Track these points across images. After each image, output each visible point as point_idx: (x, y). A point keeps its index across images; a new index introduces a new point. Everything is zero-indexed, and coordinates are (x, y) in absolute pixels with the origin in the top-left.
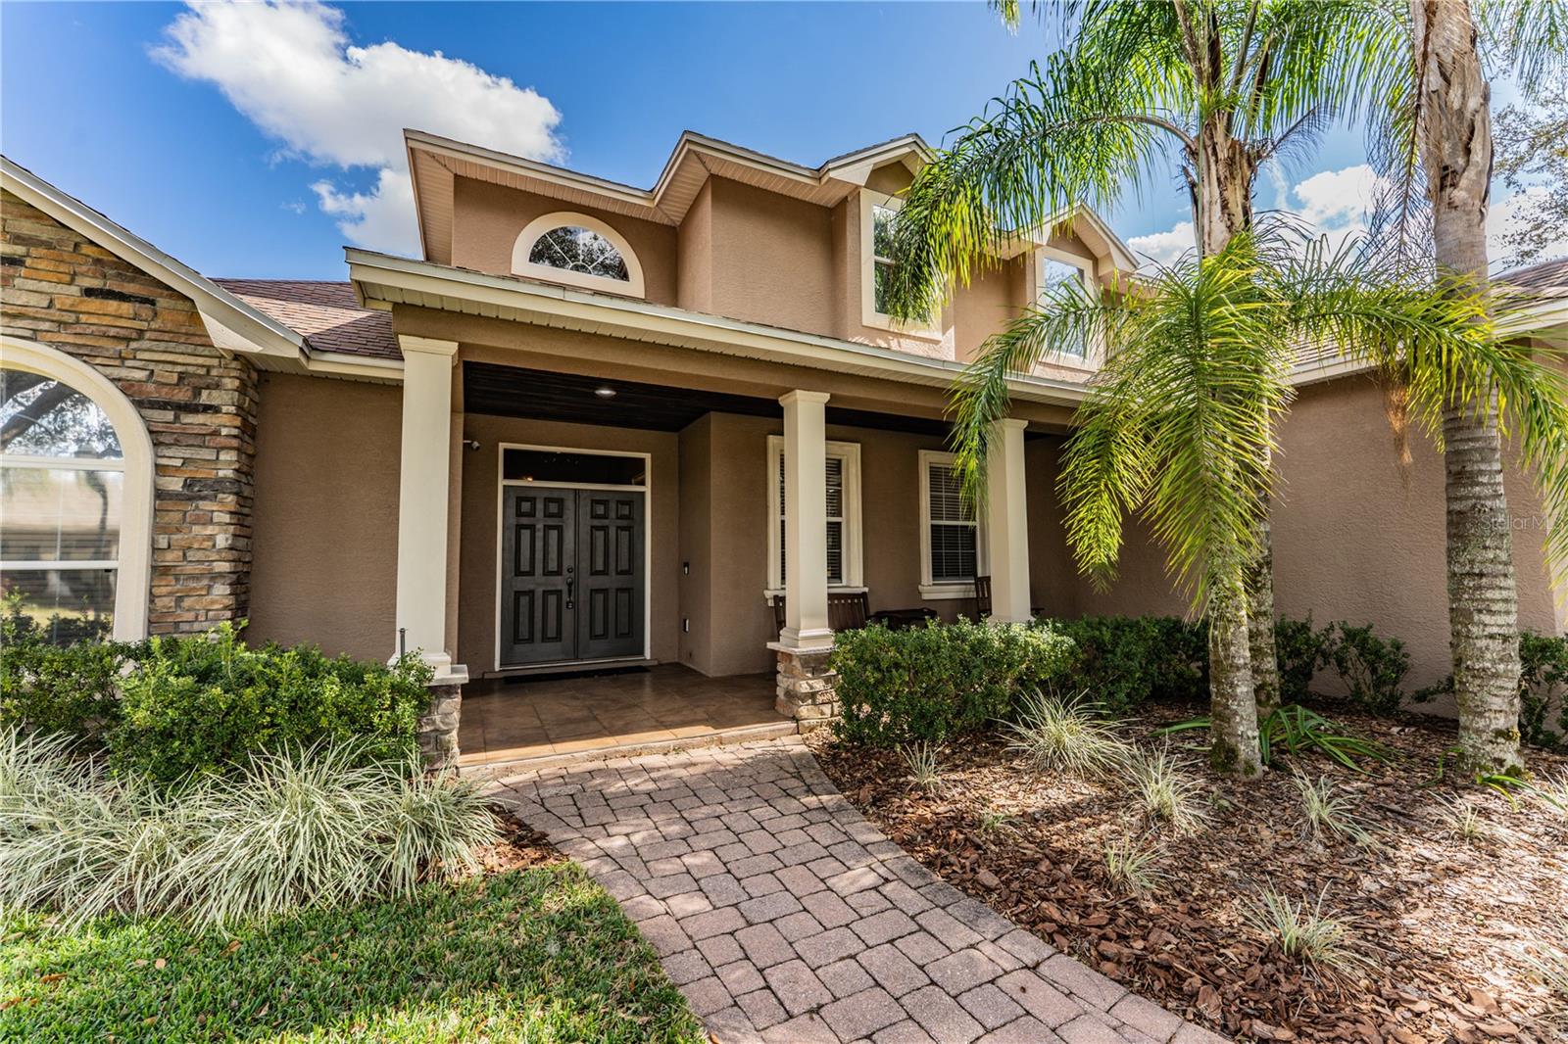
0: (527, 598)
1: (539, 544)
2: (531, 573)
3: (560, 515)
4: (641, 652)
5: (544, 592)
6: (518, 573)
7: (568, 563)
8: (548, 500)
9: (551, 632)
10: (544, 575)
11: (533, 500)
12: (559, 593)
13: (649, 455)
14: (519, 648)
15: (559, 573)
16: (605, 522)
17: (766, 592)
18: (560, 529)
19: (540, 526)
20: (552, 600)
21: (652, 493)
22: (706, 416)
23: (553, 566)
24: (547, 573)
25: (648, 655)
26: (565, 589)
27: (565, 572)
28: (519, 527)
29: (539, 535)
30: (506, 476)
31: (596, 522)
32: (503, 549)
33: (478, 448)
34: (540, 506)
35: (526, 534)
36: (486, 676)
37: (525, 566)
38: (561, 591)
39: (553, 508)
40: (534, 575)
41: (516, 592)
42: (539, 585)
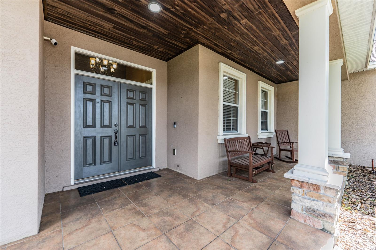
0: (91, 140)
1: (98, 111)
2: (94, 126)
3: (110, 95)
4: (150, 165)
5: (101, 137)
6: (85, 126)
7: (114, 121)
8: (102, 87)
9: (106, 158)
10: (101, 127)
11: (94, 86)
12: (110, 137)
13: (155, 70)
14: (87, 169)
15: (109, 127)
16: (133, 101)
17: (218, 137)
18: (109, 102)
19: (98, 100)
20: (106, 141)
21: (156, 89)
22: (195, 47)
23: (106, 123)
24: (103, 127)
25: (154, 165)
26: (113, 135)
27: (113, 126)
28: (86, 100)
29: (98, 105)
30: (76, 68)
31: (129, 101)
32: (75, 112)
33: (56, 44)
34: (98, 89)
35: (90, 105)
36: (65, 189)
37: (90, 122)
38: (111, 136)
39: (106, 91)
40: (95, 127)
41: (84, 137)
42: (98, 133)
